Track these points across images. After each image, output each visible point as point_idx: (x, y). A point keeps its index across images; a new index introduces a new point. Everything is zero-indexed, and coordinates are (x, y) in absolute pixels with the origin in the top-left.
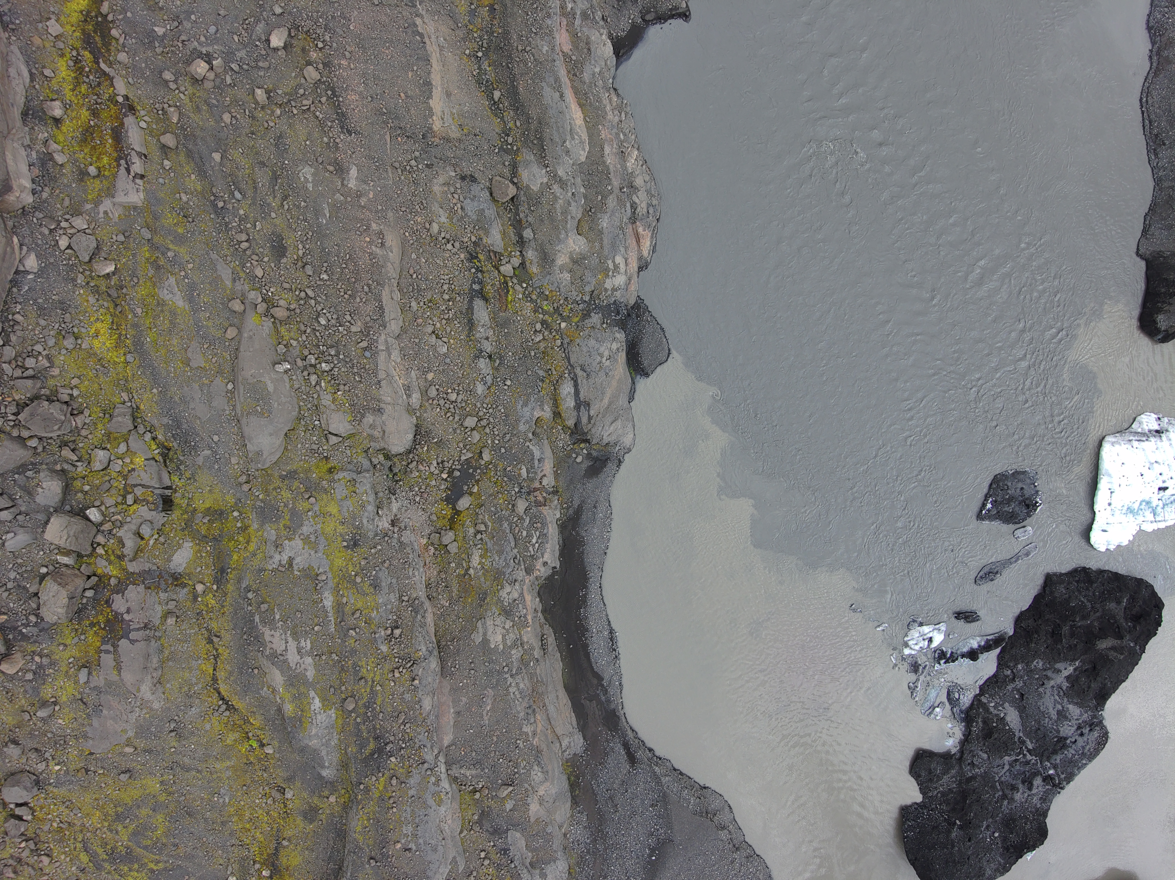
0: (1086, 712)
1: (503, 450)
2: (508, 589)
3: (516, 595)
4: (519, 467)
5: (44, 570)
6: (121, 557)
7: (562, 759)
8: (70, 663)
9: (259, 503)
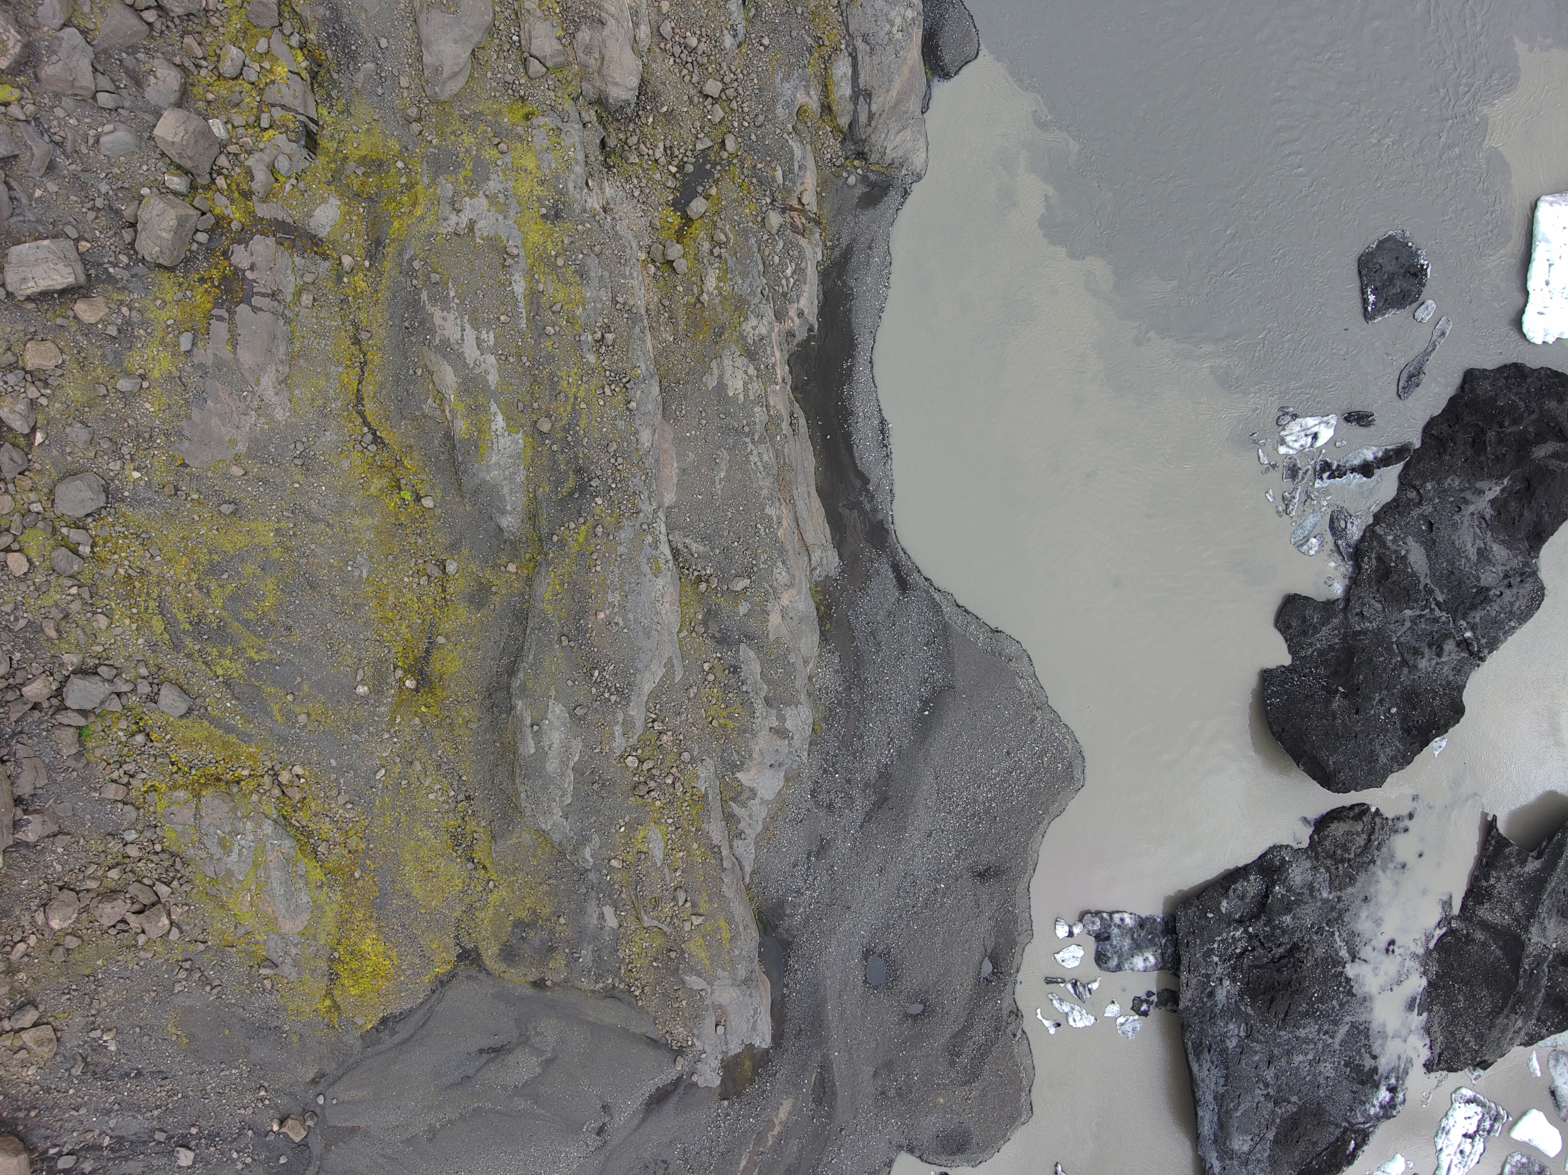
0: (1516, 556)
1: (753, 137)
2: (753, 322)
3: (764, 331)
4: (773, 165)
5: (145, 191)
6: (247, 195)
7: (810, 582)
8: (169, 326)
9: (432, 150)
